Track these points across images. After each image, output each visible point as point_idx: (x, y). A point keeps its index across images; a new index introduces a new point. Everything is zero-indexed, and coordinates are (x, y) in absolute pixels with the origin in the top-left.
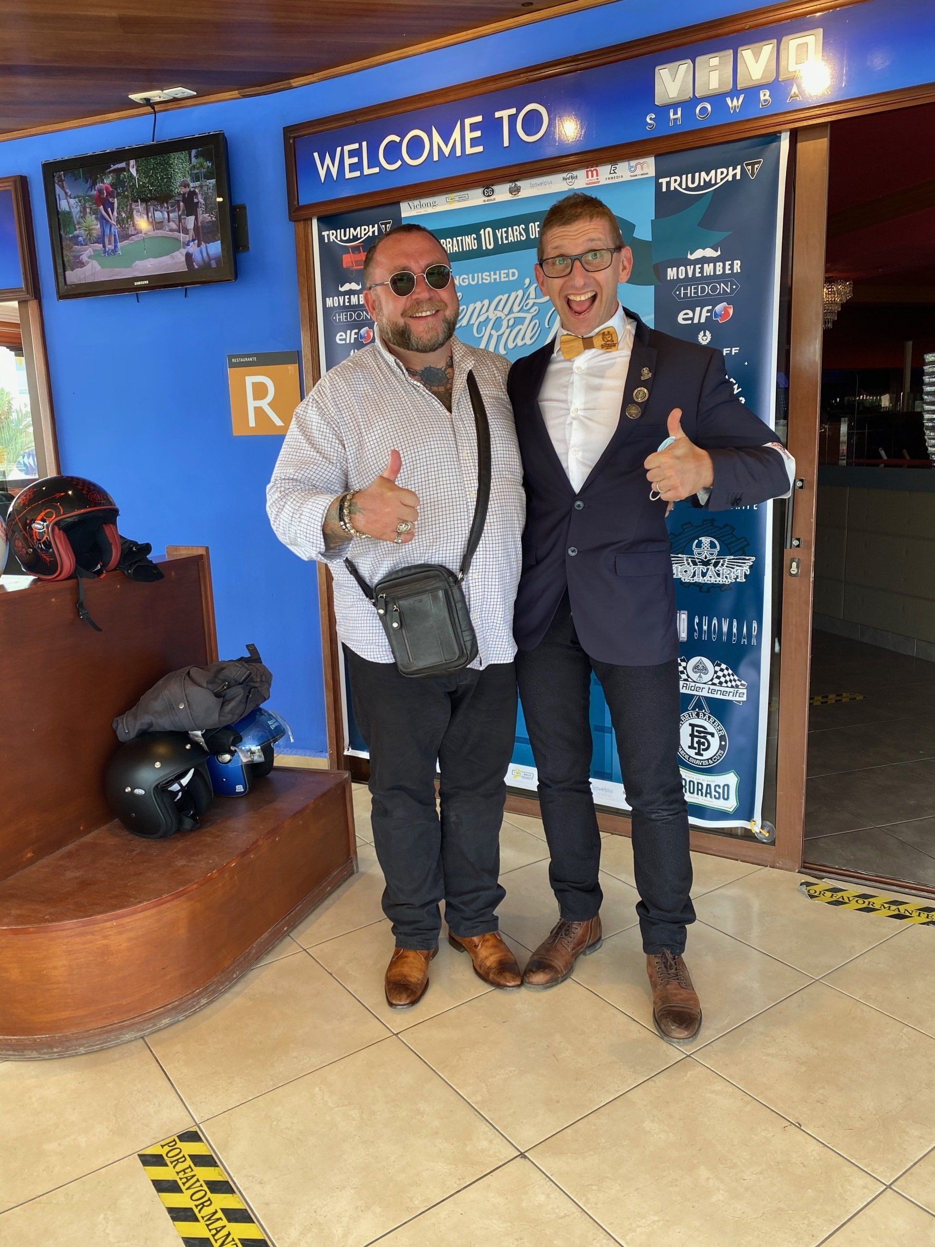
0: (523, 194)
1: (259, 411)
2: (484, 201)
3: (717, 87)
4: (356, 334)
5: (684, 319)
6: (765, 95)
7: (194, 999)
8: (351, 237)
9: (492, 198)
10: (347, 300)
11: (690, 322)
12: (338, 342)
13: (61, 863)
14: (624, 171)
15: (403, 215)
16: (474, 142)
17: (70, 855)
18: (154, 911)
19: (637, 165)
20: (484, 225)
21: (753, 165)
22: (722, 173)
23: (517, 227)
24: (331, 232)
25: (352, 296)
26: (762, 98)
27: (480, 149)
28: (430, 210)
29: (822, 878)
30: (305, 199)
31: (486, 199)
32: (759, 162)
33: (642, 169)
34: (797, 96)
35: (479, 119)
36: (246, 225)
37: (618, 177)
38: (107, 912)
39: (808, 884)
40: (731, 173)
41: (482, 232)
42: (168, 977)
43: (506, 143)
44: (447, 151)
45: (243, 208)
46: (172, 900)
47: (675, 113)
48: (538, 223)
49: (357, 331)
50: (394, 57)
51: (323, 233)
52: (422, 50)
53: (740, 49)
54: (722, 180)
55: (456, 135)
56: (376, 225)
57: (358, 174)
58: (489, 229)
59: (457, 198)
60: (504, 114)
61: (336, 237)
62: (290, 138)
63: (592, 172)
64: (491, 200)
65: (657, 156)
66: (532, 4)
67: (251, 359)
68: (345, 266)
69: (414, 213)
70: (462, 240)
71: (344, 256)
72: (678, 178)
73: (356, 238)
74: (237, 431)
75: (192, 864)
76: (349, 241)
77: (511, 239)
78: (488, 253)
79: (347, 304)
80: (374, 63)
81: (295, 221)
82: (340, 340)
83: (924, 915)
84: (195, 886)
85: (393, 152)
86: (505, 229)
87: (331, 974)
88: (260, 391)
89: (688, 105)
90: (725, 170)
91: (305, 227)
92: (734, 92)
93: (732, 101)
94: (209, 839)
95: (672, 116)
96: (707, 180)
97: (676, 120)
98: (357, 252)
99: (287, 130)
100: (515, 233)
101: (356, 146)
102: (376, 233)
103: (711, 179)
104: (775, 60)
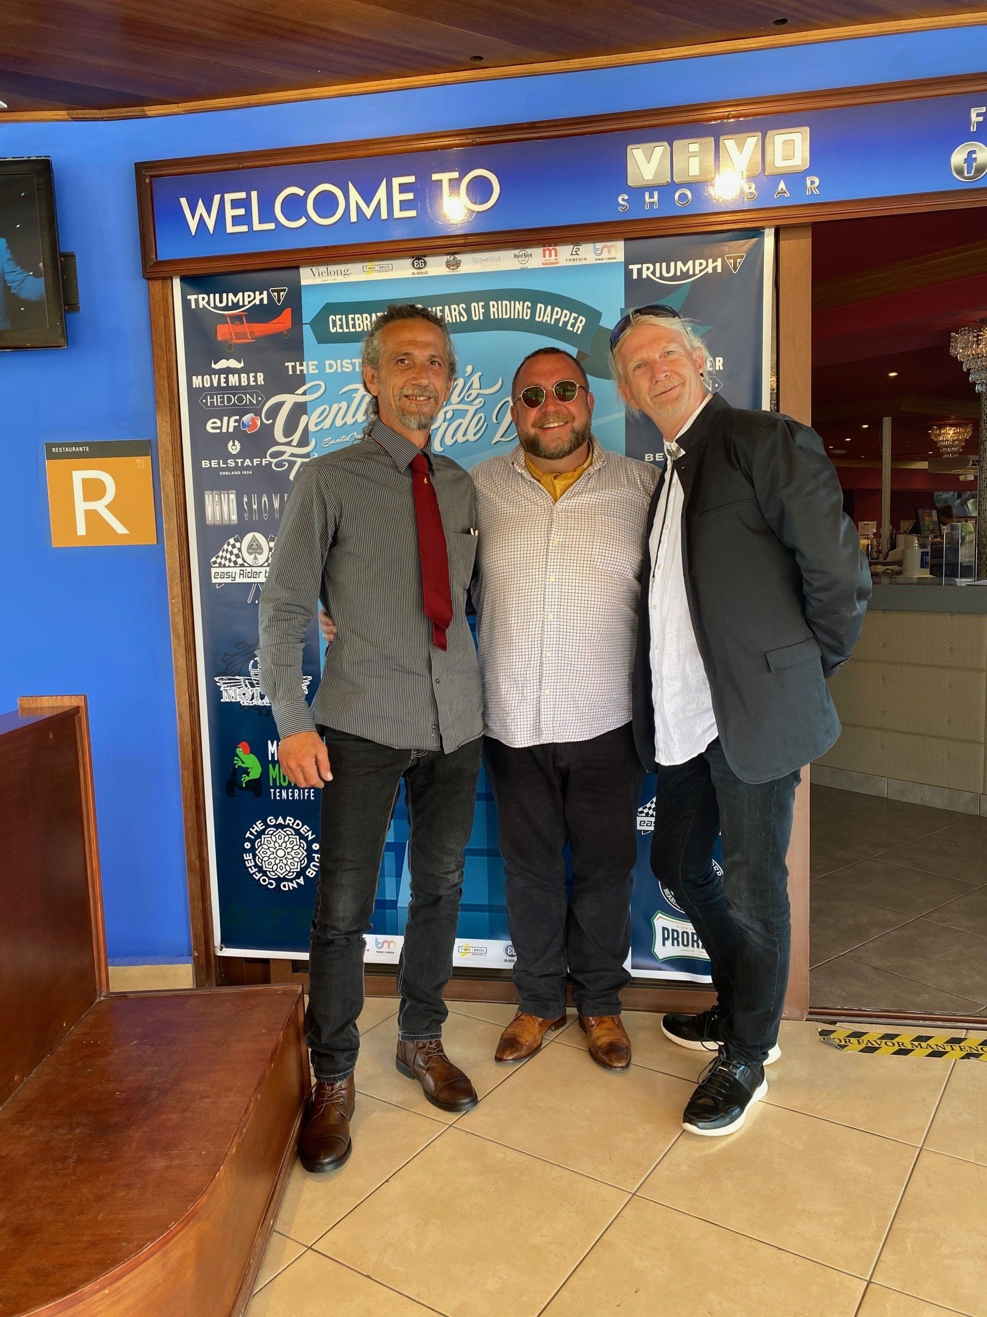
0: (463, 269)
1: (92, 516)
2: (413, 274)
3: (698, 174)
4: (236, 421)
6: (749, 188)
8: (230, 304)
9: (424, 270)
10: (223, 380)
12: (209, 429)
14: (589, 253)
15: (304, 282)
16: (404, 205)
19: (602, 248)
21: (734, 258)
22: (701, 264)
23: (456, 306)
24: (201, 296)
25: (230, 376)
26: (747, 191)
27: (413, 213)
28: (340, 279)
29: (834, 1023)
30: (166, 251)
31: (416, 271)
32: (741, 257)
33: (609, 252)
34: (785, 192)
35: (411, 179)
36: (76, 278)
37: (580, 259)
39: (824, 1033)
40: (711, 265)
44: (368, 212)
45: (70, 257)
47: (651, 196)
48: (483, 303)
49: (237, 417)
52: (331, 93)
53: (722, 138)
54: (701, 271)
55: (381, 193)
56: (265, 292)
57: (244, 228)
59: (377, 268)
60: (444, 177)
61: (208, 303)
62: (146, 177)
63: (550, 251)
64: (422, 273)
65: (626, 241)
66: (480, 58)
67: (81, 449)
68: (219, 338)
69: (318, 281)
71: (219, 326)
72: (651, 266)
73: (236, 306)
74: (58, 541)
76: (227, 308)
79: (223, 385)
80: (264, 101)
81: (148, 279)
82: (213, 428)
83: (956, 1047)
85: (294, 207)
86: (441, 308)
88: (94, 490)
89: (667, 189)
90: (704, 262)
91: (163, 288)
93: (713, 191)
95: (647, 199)
96: (685, 270)
97: (652, 204)
98: (238, 322)
99: (140, 168)
100: (453, 313)
101: (242, 195)
102: (265, 302)
103: (688, 269)
104: (760, 154)
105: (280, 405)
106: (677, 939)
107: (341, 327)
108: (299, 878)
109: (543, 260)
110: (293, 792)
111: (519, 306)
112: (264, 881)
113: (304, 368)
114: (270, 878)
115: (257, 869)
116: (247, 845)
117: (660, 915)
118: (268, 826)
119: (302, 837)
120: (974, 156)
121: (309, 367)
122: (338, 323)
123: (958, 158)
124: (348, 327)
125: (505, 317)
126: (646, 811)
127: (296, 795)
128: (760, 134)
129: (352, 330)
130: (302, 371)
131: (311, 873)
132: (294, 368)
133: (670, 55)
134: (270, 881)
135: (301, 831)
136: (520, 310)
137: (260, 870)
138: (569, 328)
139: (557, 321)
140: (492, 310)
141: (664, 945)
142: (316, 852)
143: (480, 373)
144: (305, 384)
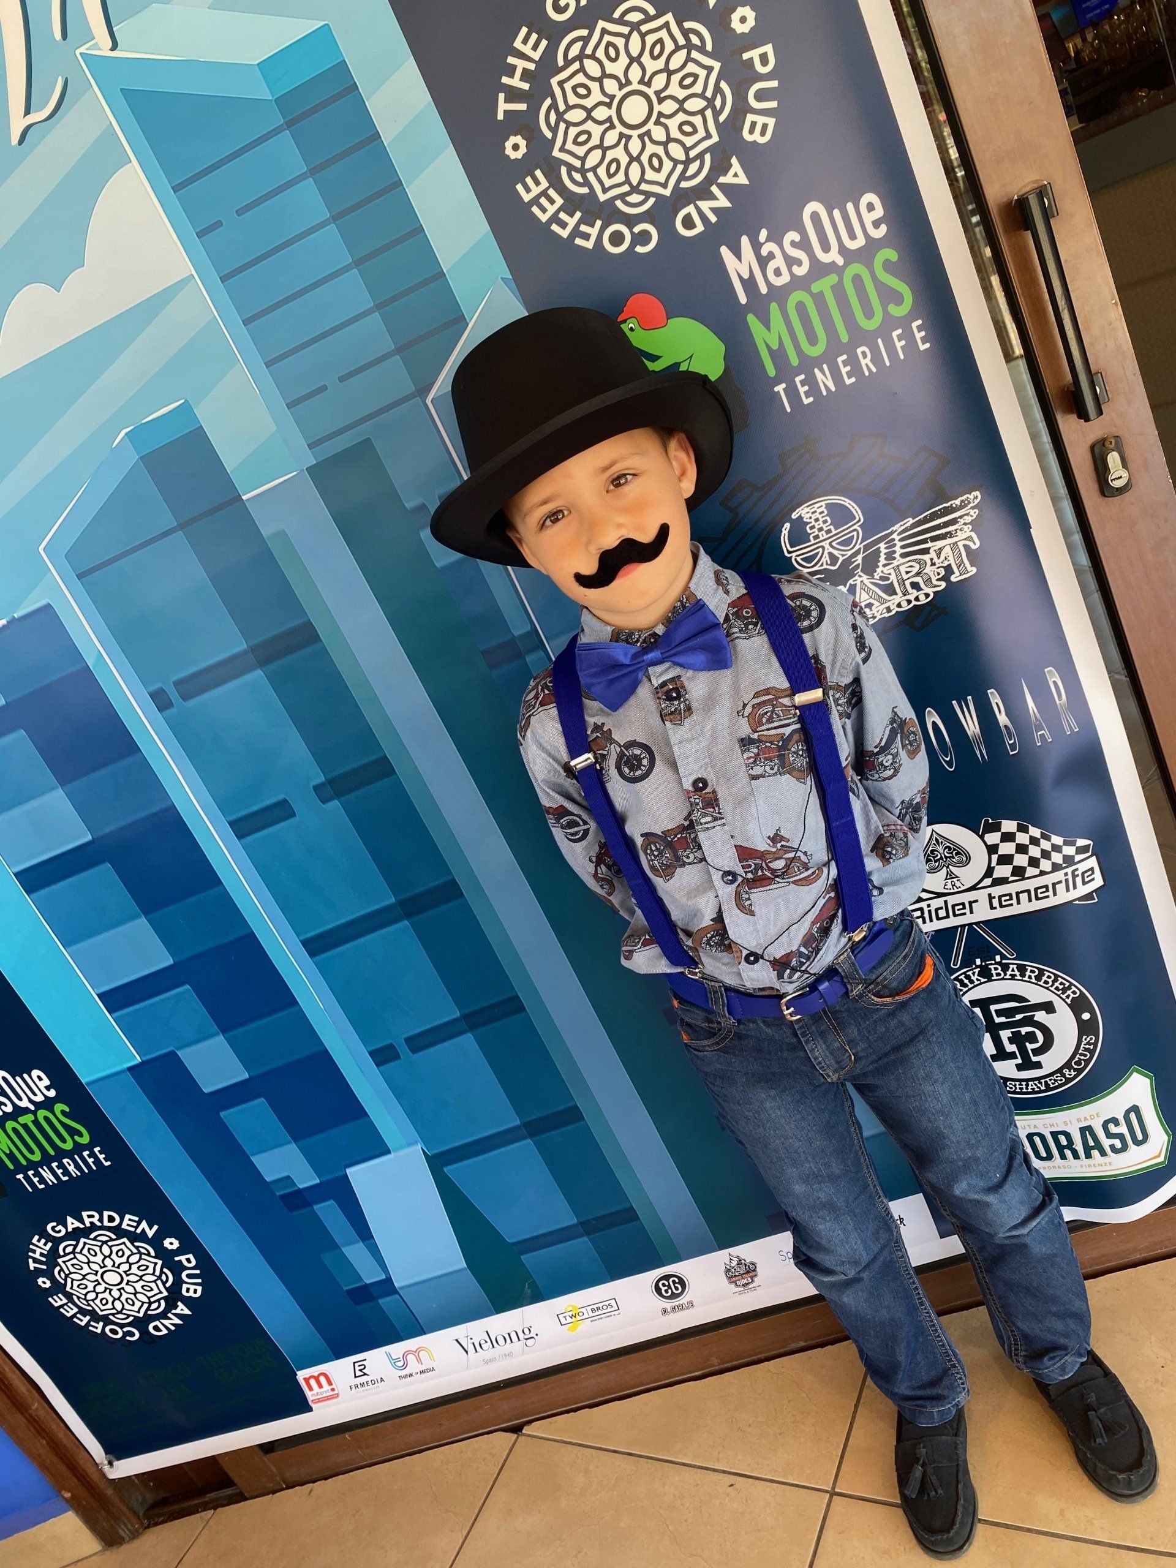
108: (176, 1307)
110: (61, 1166)
112: (116, 1332)
114: (122, 1326)
115: (88, 1318)
116: (44, 1283)
118: (57, 1242)
119: (134, 1237)
127: (71, 1168)
131: (192, 1291)
134: (125, 1329)
135: (124, 1226)
137: (95, 1316)
142: (179, 1252)
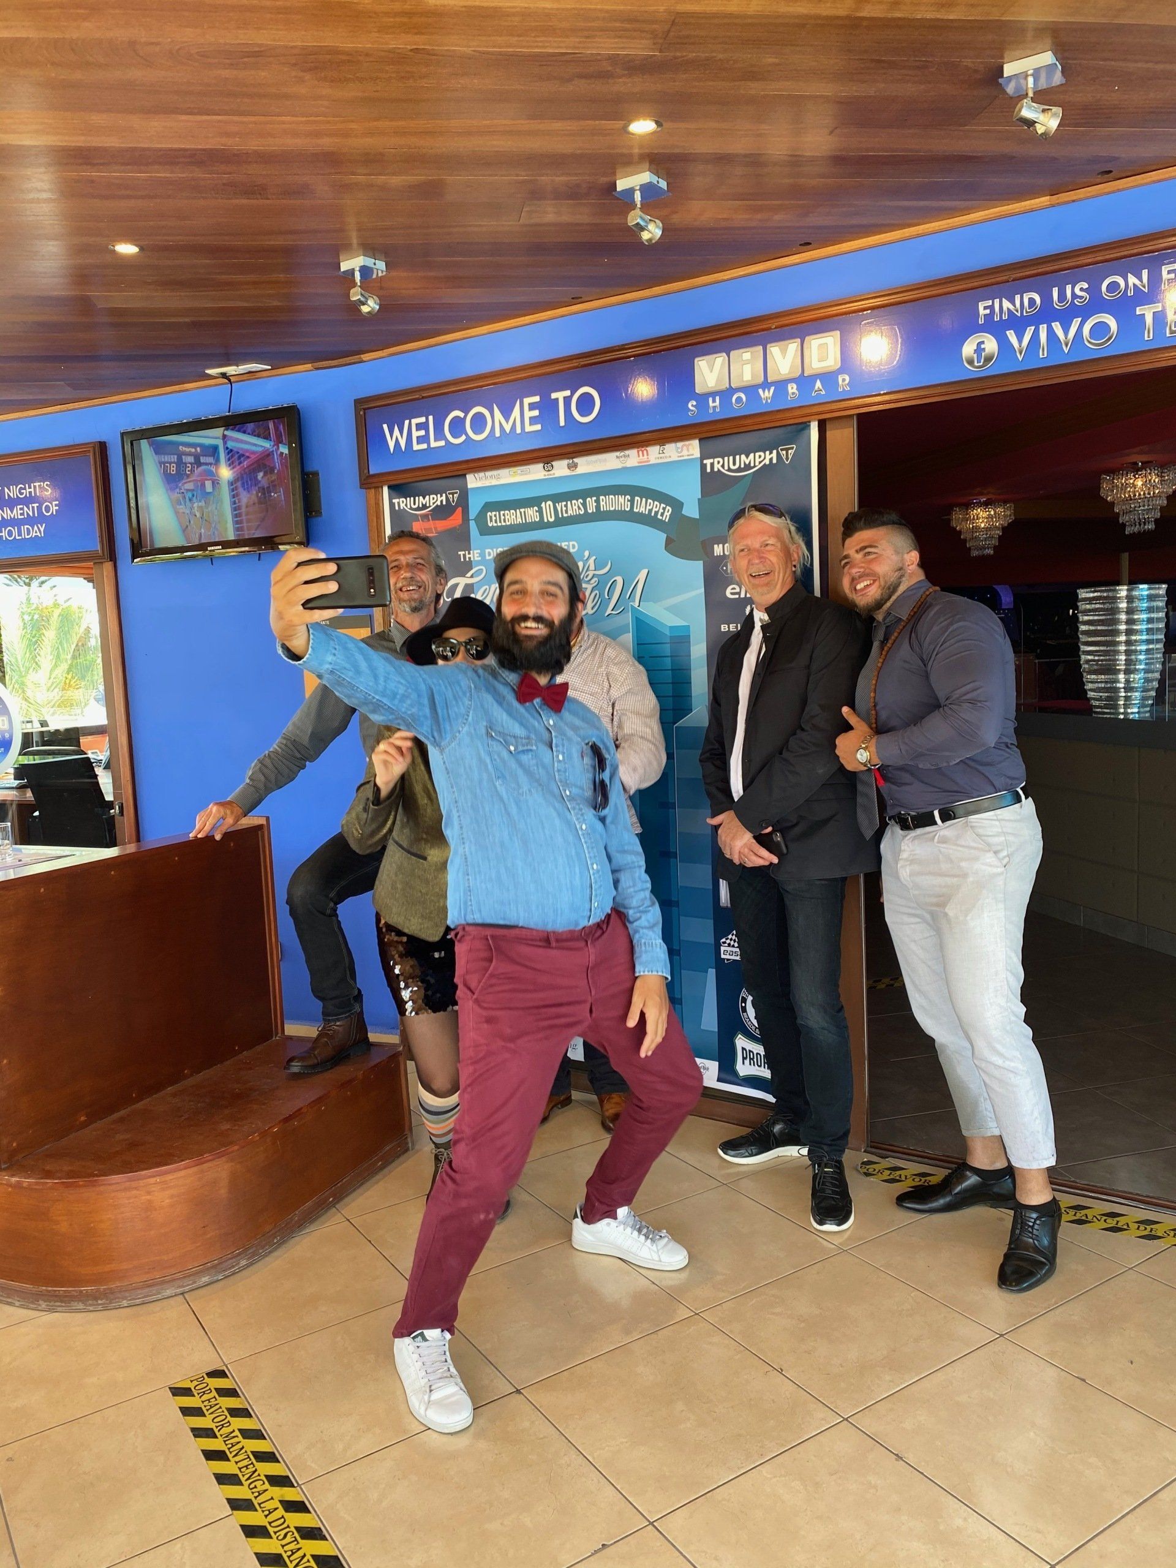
0: (580, 470)
2: (545, 475)
3: (750, 379)
5: (732, 594)
6: (792, 388)
7: (234, 1260)
8: (421, 506)
9: (550, 472)
11: (737, 596)
13: (113, 1126)
14: (672, 451)
15: (470, 486)
16: (533, 420)
17: (121, 1120)
18: (195, 1169)
19: (683, 446)
20: (545, 498)
21: (787, 450)
22: (760, 457)
23: (576, 501)
24: (401, 500)
26: (790, 391)
27: (538, 427)
28: (494, 482)
29: (886, 1157)
30: (375, 468)
31: (547, 473)
32: (792, 448)
33: (688, 450)
34: (822, 390)
35: (537, 399)
36: (319, 491)
37: (666, 457)
38: (151, 1168)
39: (867, 1163)
40: (768, 457)
41: (543, 505)
42: (208, 1236)
43: (562, 423)
44: (508, 428)
45: (316, 474)
46: (213, 1160)
47: (714, 401)
48: (595, 498)
50: (458, 338)
51: (394, 501)
53: (768, 346)
54: (760, 462)
55: (516, 411)
56: (444, 495)
57: (424, 446)
58: (549, 503)
59: (519, 472)
60: (560, 395)
62: (361, 410)
63: (643, 452)
64: (551, 475)
65: (700, 440)
66: (581, 297)
69: (479, 484)
70: (525, 512)
71: (414, 523)
72: (721, 460)
73: (424, 507)
75: (236, 1128)
76: (418, 509)
77: (570, 512)
78: (549, 525)
80: (439, 342)
81: (366, 489)
84: (236, 1148)
85: (457, 426)
87: (370, 1241)
89: (726, 394)
90: (762, 454)
91: (376, 493)
92: (765, 385)
93: (764, 391)
94: (255, 1107)
95: (711, 404)
96: (747, 463)
97: (714, 407)
98: (425, 520)
99: (358, 402)
100: (574, 507)
101: (423, 420)
102: (444, 503)
103: (750, 462)
104: (800, 357)
105: (456, 585)
106: (753, 1059)
107: (496, 522)
109: (638, 459)
111: (621, 499)
113: (471, 556)
117: (740, 1036)
120: (983, 346)
121: (474, 555)
122: (494, 518)
123: (968, 349)
124: (500, 522)
125: (612, 509)
126: (728, 941)
128: (799, 340)
129: (504, 524)
130: (470, 558)
132: (464, 556)
133: (730, 277)
136: (621, 502)
138: (659, 517)
139: (650, 511)
140: (602, 503)
141: (743, 1063)
143: (594, 557)
144: (472, 569)
